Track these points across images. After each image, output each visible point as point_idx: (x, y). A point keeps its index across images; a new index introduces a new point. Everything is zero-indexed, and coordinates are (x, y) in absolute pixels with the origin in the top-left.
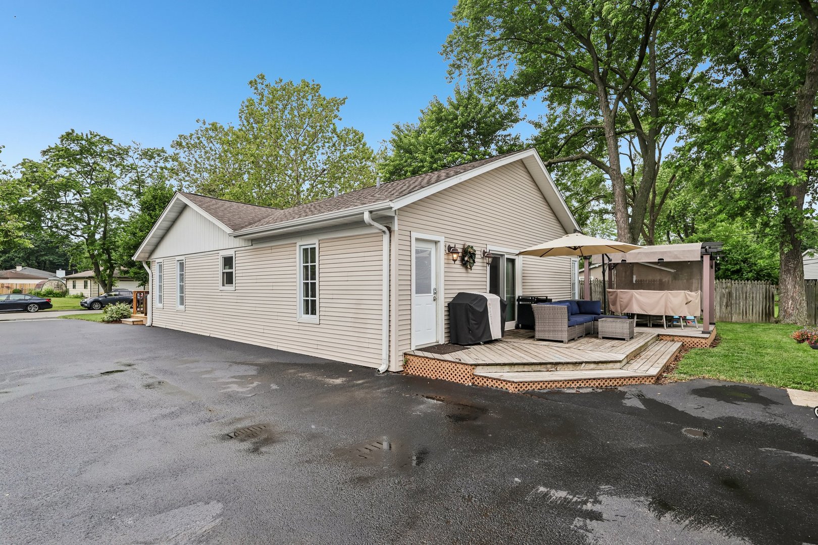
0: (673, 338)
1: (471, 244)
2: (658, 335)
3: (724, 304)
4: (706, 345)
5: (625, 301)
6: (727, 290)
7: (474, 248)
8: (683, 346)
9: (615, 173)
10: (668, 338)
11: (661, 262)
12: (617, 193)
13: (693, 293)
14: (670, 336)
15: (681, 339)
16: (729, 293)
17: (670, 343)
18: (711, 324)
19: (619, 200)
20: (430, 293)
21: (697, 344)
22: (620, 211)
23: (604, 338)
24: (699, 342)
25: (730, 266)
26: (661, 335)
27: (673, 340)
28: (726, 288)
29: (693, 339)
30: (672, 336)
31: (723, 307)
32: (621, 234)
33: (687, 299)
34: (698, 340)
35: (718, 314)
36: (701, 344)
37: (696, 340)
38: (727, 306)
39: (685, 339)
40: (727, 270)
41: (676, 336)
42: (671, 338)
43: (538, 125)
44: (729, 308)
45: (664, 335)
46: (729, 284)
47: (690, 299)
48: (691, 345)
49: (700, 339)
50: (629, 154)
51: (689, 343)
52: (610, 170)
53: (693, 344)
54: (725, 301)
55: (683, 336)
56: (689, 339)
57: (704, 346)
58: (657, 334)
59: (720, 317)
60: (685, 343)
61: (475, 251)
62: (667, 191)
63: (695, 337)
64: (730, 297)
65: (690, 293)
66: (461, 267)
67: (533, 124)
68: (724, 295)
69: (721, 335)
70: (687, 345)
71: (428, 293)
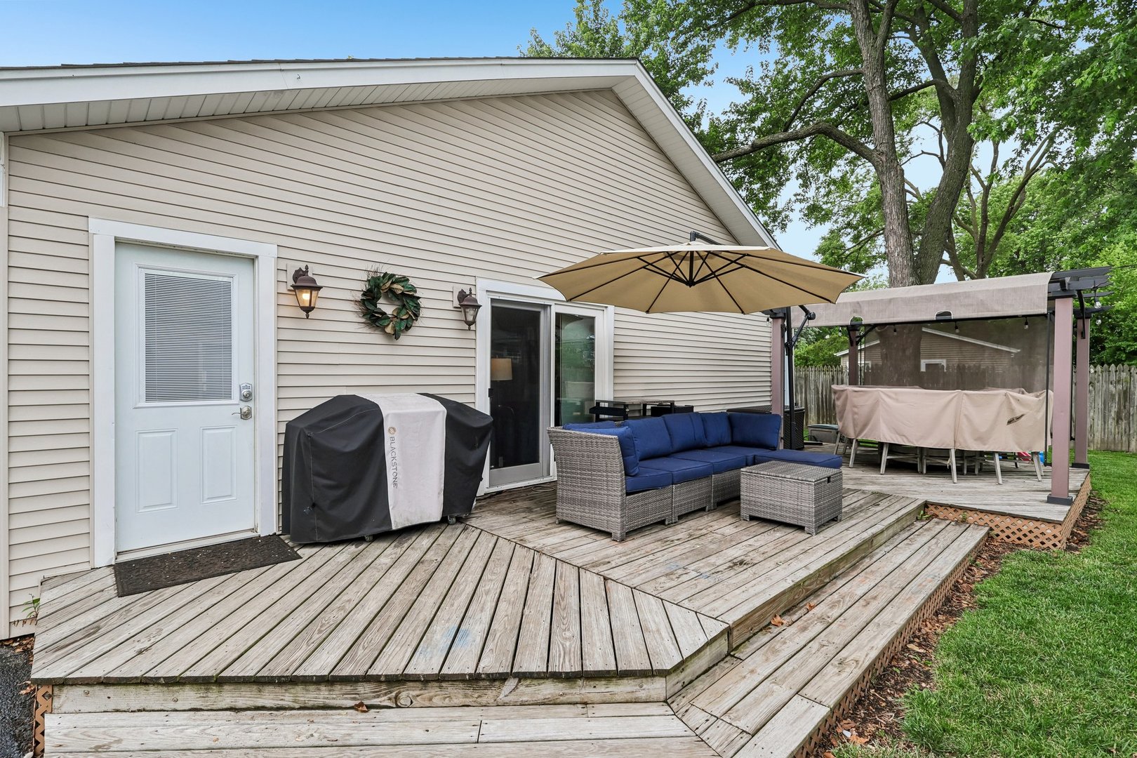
0: (962, 515)
1: (399, 272)
2: (926, 505)
3: (1113, 414)
4: (1055, 541)
5: (864, 411)
6: (1120, 387)
7: (412, 282)
8: (989, 537)
9: (884, 159)
10: (951, 515)
11: (944, 321)
12: (888, 199)
13: (1029, 397)
14: (956, 508)
15: (987, 518)
16: (1125, 392)
17: (953, 531)
18: (1075, 465)
19: (891, 213)
20: (229, 396)
21: (1031, 536)
22: (895, 233)
23: (752, 518)
24: (1037, 532)
25: (1123, 344)
26: (932, 504)
27: (964, 521)
28: (1118, 382)
29: (1019, 522)
30: (961, 508)
31: (1110, 421)
32: (896, 278)
33: (1012, 410)
34: (1032, 524)
35: (1098, 436)
36: (1042, 538)
37: (1027, 526)
38: (1118, 418)
39: (998, 519)
40: (1118, 349)
41: (971, 510)
42: (960, 515)
43: (745, 86)
44: (1123, 424)
45: (941, 505)
46: (1124, 375)
47: (1019, 410)
48: (1014, 538)
49: (1037, 524)
50: (939, 154)
51: (1008, 532)
52: (875, 154)
53: (1020, 534)
54: (1114, 409)
55: (992, 513)
56: (1008, 521)
57: (1049, 544)
58: (921, 499)
59: (1102, 441)
60: (996, 531)
61: (413, 289)
62: (1008, 216)
63: (1025, 518)
64: (1125, 401)
65: (1020, 396)
66: (366, 330)
67: (737, 83)
68: (1113, 396)
69: (1104, 494)
70: (1003, 536)
71: (219, 397)
